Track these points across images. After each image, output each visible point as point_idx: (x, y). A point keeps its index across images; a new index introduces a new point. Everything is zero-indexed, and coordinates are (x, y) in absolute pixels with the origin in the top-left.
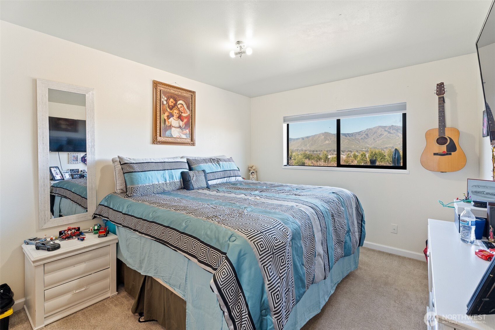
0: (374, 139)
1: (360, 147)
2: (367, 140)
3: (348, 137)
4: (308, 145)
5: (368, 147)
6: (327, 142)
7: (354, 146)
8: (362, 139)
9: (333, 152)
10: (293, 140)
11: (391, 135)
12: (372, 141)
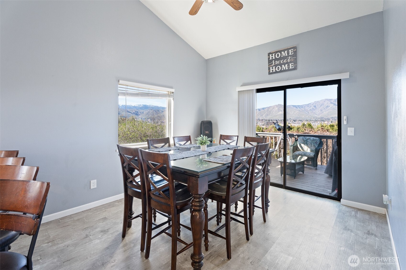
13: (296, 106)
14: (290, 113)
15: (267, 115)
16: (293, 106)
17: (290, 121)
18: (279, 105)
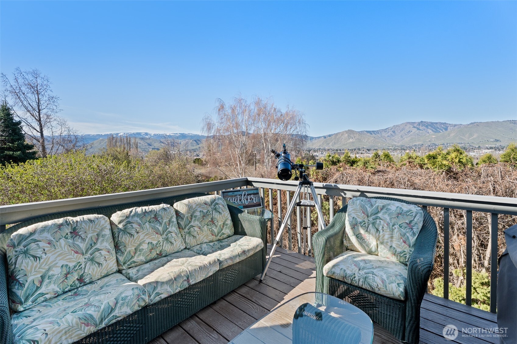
0: (402, 137)
1: (386, 145)
2: (394, 137)
3: (374, 135)
4: (331, 144)
5: (395, 145)
6: (351, 140)
7: (381, 144)
8: (388, 136)
9: (358, 150)
10: (314, 139)
11: (421, 131)
12: (399, 138)
13: (370, 131)
14: (363, 140)
15: (335, 143)
16: (366, 131)
17: (363, 151)
18: (349, 130)
